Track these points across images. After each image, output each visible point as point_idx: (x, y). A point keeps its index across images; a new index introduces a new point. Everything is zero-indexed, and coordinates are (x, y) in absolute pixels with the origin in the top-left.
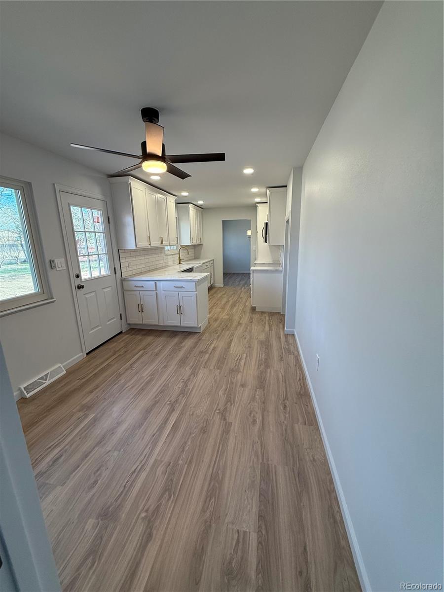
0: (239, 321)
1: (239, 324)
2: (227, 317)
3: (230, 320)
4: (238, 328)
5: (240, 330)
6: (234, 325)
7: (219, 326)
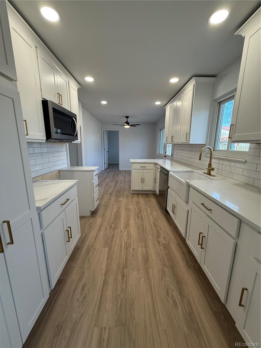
0: (111, 196)
1: (111, 194)
2: (121, 199)
3: (117, 197)
4: (111, 191)
5: (110, 191)
6: (114, 193)
7: (123, 192)
